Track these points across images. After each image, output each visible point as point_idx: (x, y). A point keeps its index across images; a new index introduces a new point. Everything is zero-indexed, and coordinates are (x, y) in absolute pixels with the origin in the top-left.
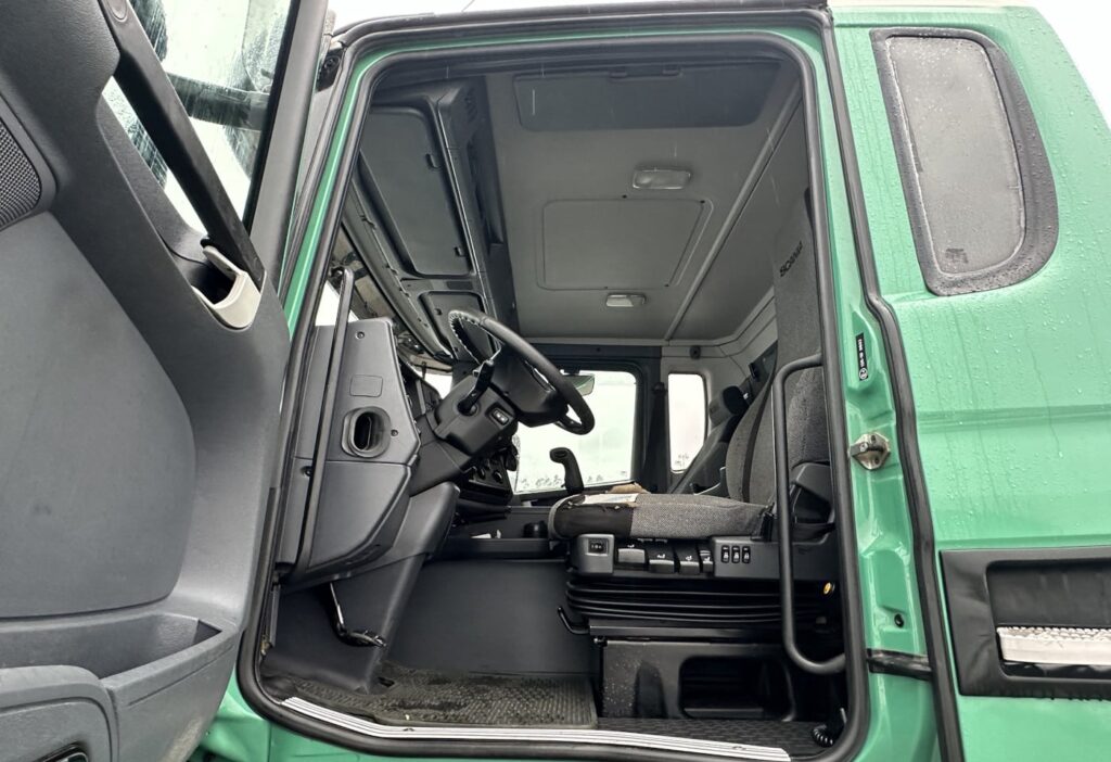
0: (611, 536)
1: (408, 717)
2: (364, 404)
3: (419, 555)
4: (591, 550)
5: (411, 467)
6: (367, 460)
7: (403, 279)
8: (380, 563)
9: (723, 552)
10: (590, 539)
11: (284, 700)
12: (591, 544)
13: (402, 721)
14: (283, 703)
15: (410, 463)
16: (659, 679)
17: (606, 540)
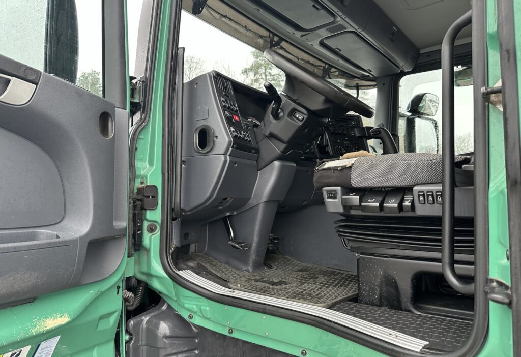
0: (339, 188)
1: (239, 285)
2: (200, 124)
3: (266, 202)
4: (329, 198)
5: (229, 155)
6: (206, 154)
7: (302, 36)
8: (247, 207)
9: (419, 196)
10: (327, 191)
11: (179, 270)
12: (328, 194)
13: (236, 287)
14: (178, 272)
15: (229, 153)
16: (396, 283)
17: (335, 191)
